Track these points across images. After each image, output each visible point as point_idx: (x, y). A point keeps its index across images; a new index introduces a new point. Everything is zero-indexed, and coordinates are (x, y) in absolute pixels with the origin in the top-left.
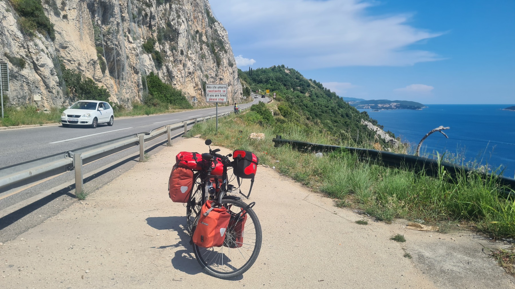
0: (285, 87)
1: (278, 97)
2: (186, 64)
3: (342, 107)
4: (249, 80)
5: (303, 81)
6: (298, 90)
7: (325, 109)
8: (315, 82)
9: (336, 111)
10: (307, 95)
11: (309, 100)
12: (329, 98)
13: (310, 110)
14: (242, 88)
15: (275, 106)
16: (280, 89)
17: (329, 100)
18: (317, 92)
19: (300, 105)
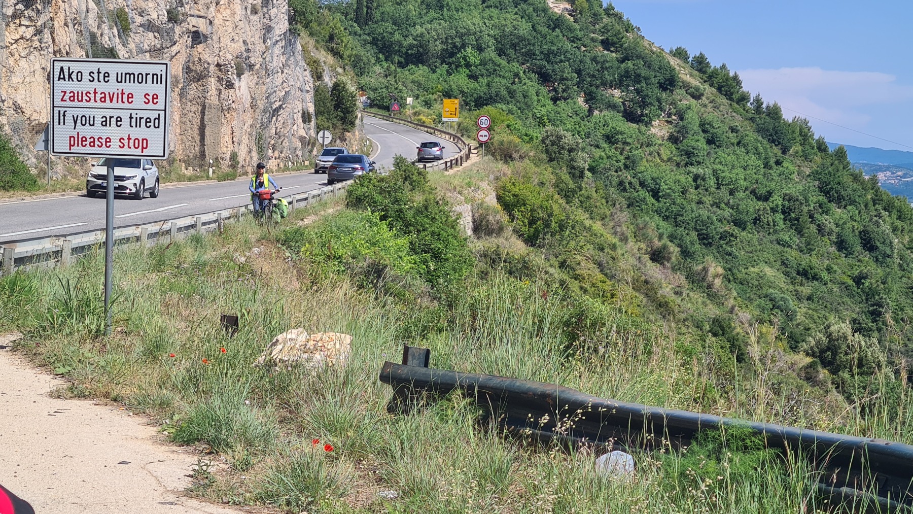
0: (544, 90)
1: (502, 136)
3: (839, 200)
4: (351, 44)
5: (638, 57)
6: (612, 106)
7: (754, 205)
8: (700, 64)
9: (811, 216)
10: (659, 130)
11: (669, 159)
12: (777, 150)
13: (674, 209)
14: (310, 86)
15: (484, 185)
16: (519, 95)
17: (772, 161)
18: (711, 115)
19: (621, 183)
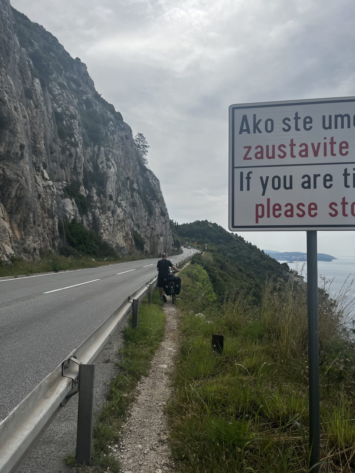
2: (116, 212)
9: (259, 262)
12: (252, 250)
14: (173, 240)
